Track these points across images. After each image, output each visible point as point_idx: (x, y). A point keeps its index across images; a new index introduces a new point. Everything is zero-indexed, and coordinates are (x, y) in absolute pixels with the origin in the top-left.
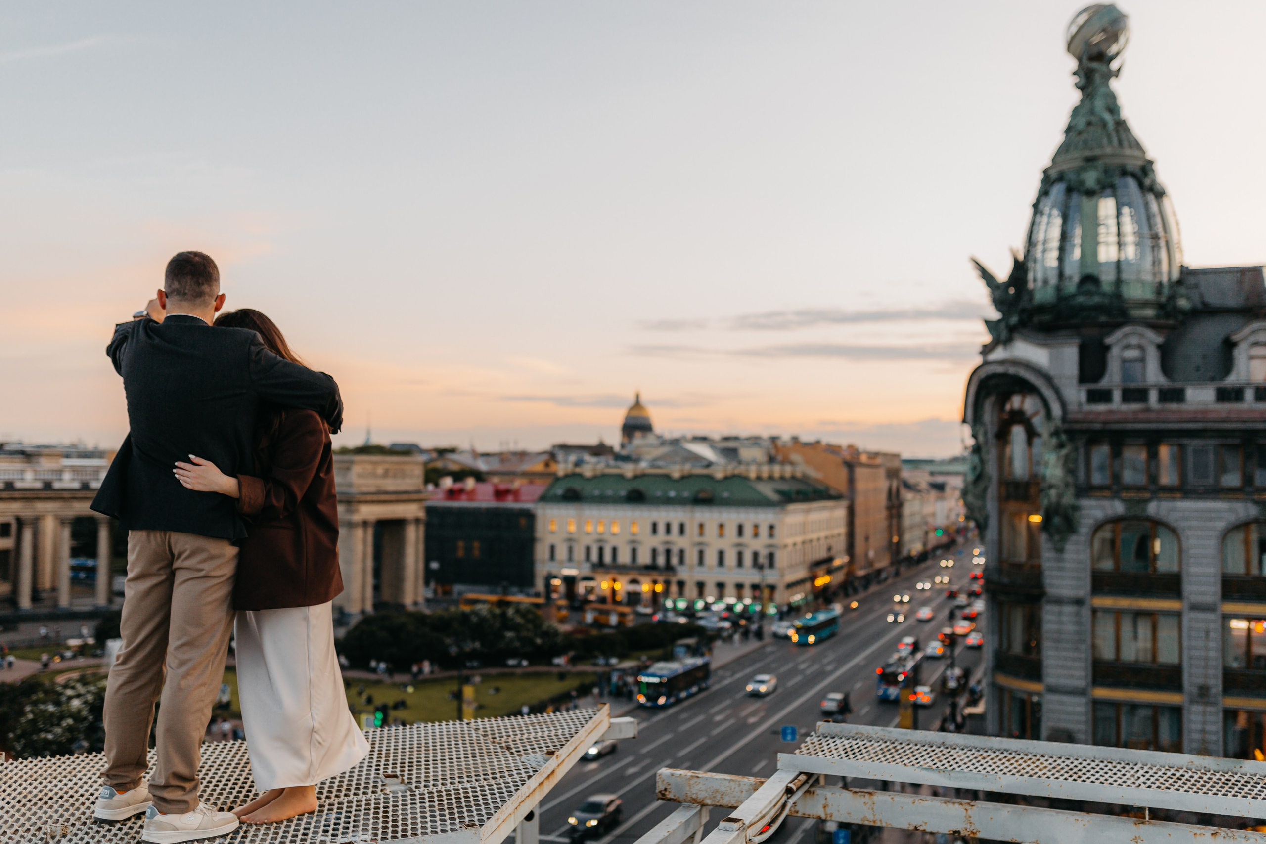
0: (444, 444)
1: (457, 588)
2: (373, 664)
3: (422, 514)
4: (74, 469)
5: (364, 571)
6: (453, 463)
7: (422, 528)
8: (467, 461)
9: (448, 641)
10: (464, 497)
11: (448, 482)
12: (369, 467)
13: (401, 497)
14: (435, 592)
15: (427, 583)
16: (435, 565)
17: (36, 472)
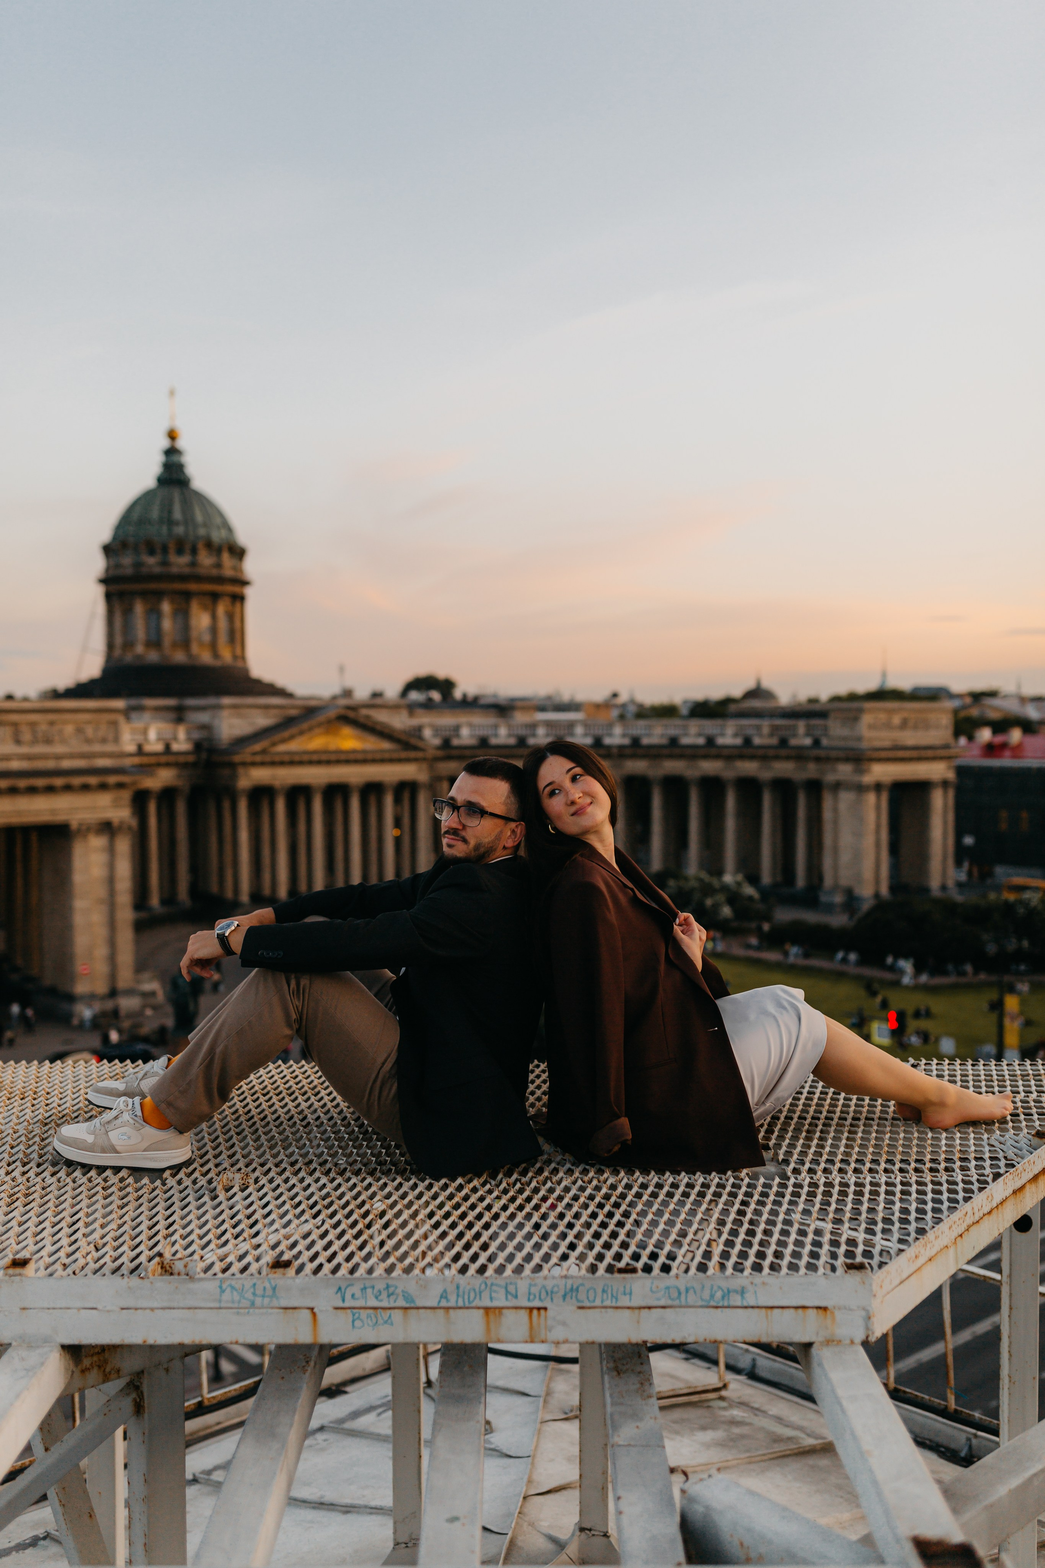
0: (980, 686)
1: (1000, 870)
2: (890, 960)
3: (951, 775)
4: (549, 724)
5: (878, 845)
6: (994, 709)
7: (951, 794)
8: (1013, 707)
9: (985, 937)
10: (1007, 753)
11: (985, 735)
12: (882, 716)
13: (922, 754)
14: (970, 874)
15: (958, 863)
16: (969, 840)
17: (510, 727)
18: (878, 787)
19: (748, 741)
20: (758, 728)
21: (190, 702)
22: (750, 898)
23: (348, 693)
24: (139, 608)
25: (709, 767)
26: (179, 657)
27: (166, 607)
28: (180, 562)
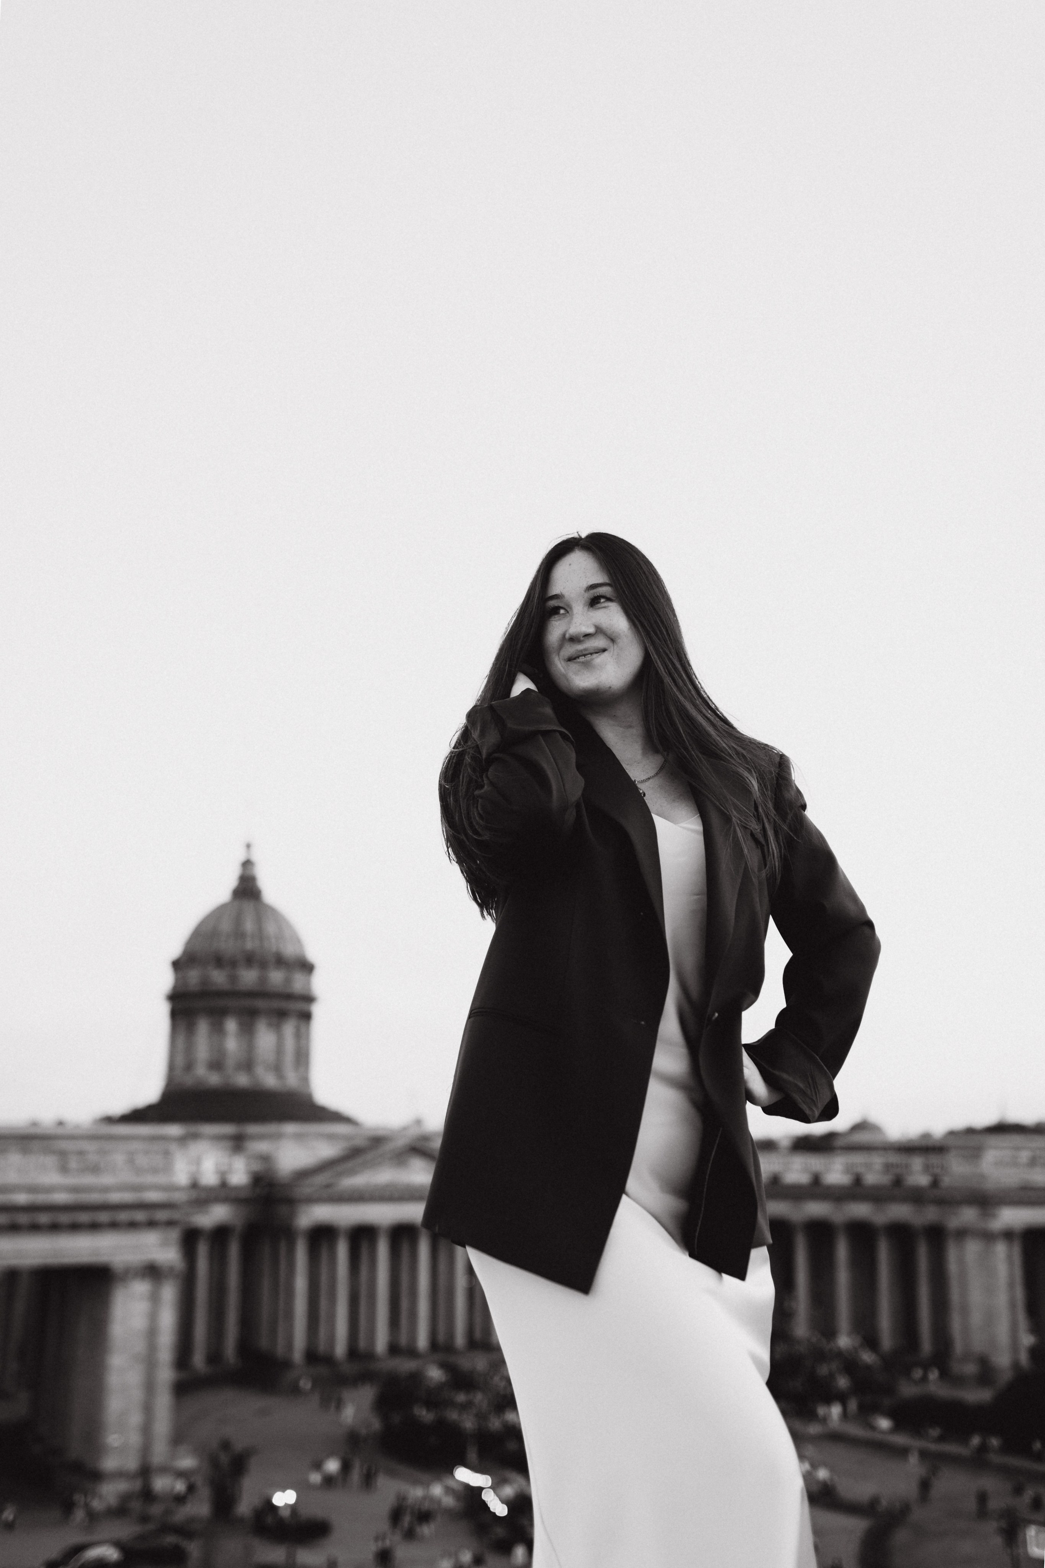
12: (1008, 1152)
18: (1008, 1235)
19: (858, 1180)
20: (868, 1166)
21: (252, 1129)
22: (868, 1367)
23: (418, 1122)
24: (203, 1028)
25: (816, 1209)
26: (242, 1080)
27: (231, 1025)
28: (249, 977)
